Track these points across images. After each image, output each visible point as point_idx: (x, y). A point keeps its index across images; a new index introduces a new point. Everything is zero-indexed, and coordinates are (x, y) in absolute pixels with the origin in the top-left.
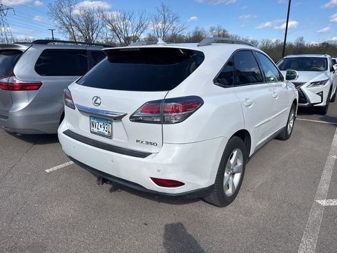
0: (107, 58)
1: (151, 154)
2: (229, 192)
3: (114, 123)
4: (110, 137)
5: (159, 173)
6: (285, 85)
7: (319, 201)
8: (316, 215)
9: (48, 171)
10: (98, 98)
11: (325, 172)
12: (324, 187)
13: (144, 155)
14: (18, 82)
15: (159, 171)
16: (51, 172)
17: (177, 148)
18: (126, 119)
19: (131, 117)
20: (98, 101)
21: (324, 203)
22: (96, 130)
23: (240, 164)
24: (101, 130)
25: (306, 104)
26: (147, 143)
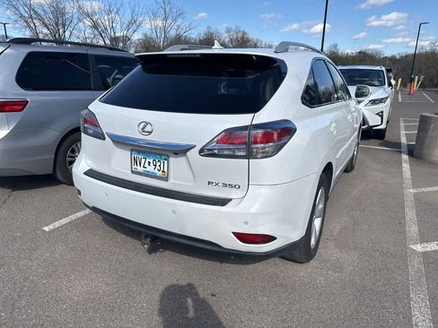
1: (231, 200)
3: (171, 159)
4: (166, 179)
5: (246, 226)
7: (413, 247)
9: (46, 229)
10: (147, 124)
11: (407, 209)
13: (222, 202)
15: (246, 223)
16: (52, 231)
17: (265, 191)
18: (193, 154)
19: (201, 151)
20: (148, 128)
21: (419, 248)
22: (140, 169)
24: (151, 169)
25: (364, 127)
26: (225, 185)
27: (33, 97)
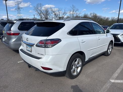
0: (36, 25)
1: (42, 58)
2: (75, 74)
3: (32, 47)
4: (31, 52)
5: (43, 65)
6: (106, 35)
7: (111, 80)
8: (108, 85)
9: (18, 62)
10: (28, 38)
11: (119, 69)
12: (116, 75)
13: (39, 58)
14: (12, 33)
15: (43, 64)
16: (19, 63)
17: (51, 57)
19: (36, 45)
21: (113, 81)
22: (28, 49)
23: (80, 63)
24: (29, 49)
25: (120, 42)
26: (41, 54)
27: (21, 32)
